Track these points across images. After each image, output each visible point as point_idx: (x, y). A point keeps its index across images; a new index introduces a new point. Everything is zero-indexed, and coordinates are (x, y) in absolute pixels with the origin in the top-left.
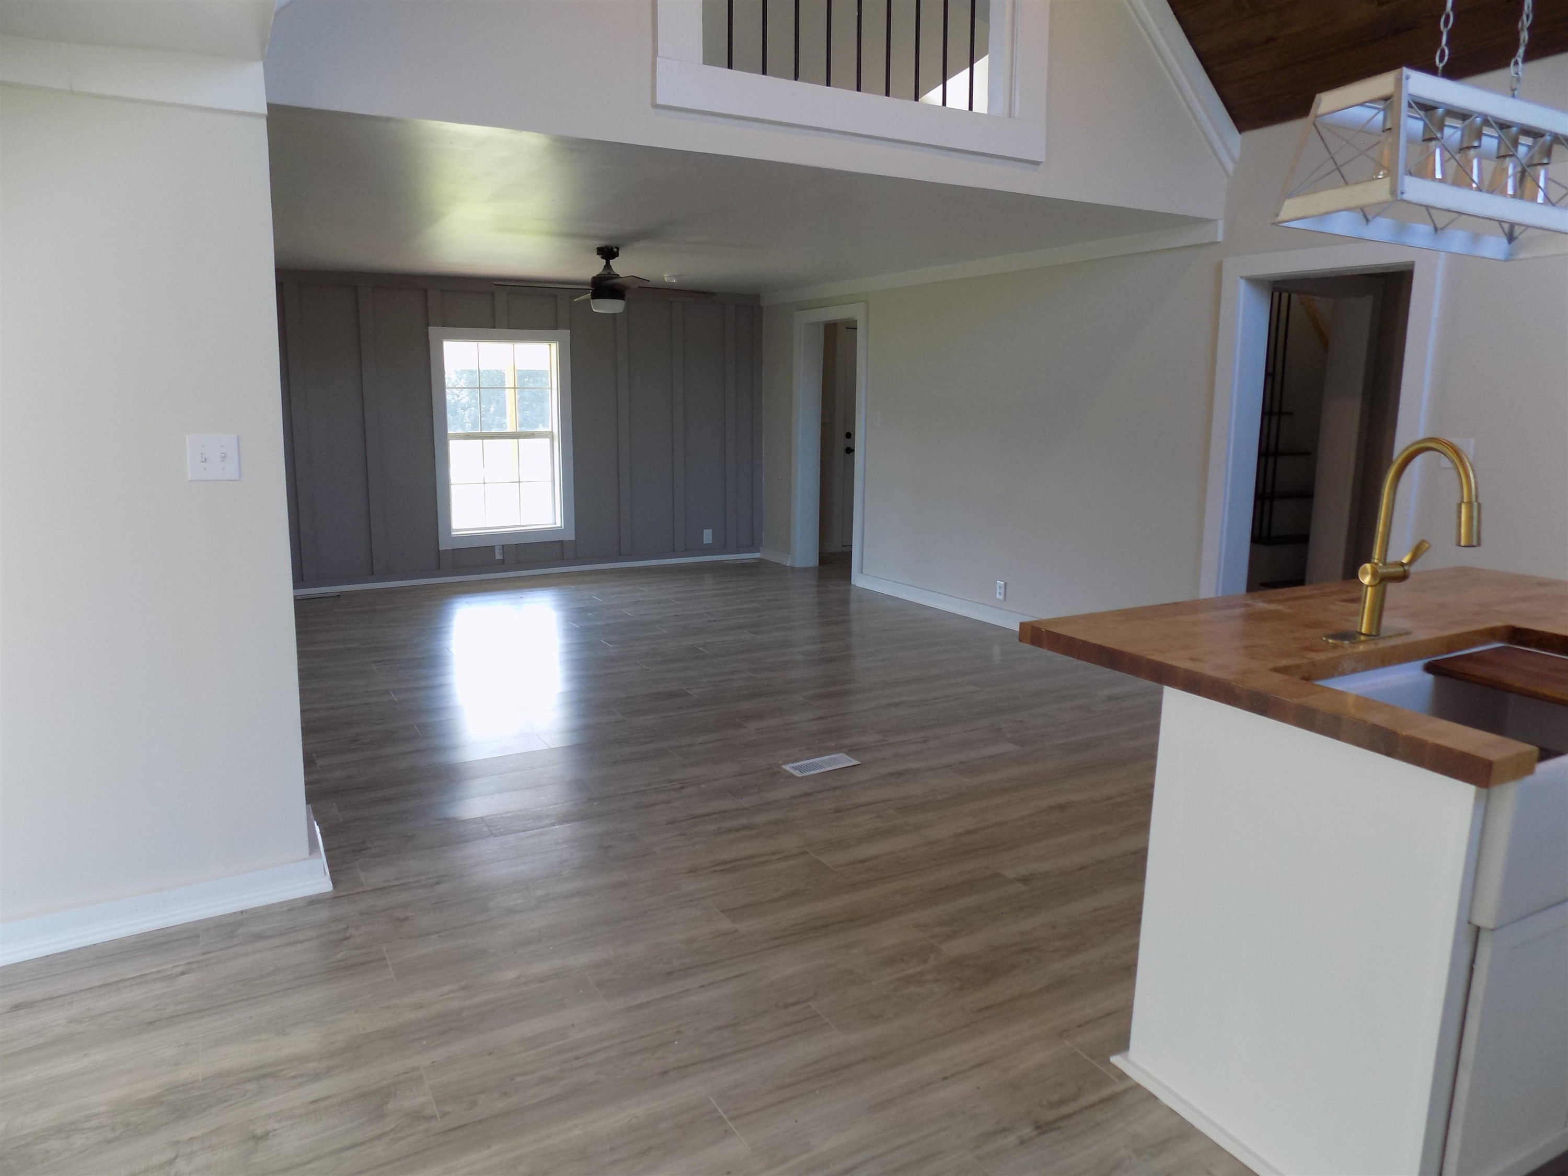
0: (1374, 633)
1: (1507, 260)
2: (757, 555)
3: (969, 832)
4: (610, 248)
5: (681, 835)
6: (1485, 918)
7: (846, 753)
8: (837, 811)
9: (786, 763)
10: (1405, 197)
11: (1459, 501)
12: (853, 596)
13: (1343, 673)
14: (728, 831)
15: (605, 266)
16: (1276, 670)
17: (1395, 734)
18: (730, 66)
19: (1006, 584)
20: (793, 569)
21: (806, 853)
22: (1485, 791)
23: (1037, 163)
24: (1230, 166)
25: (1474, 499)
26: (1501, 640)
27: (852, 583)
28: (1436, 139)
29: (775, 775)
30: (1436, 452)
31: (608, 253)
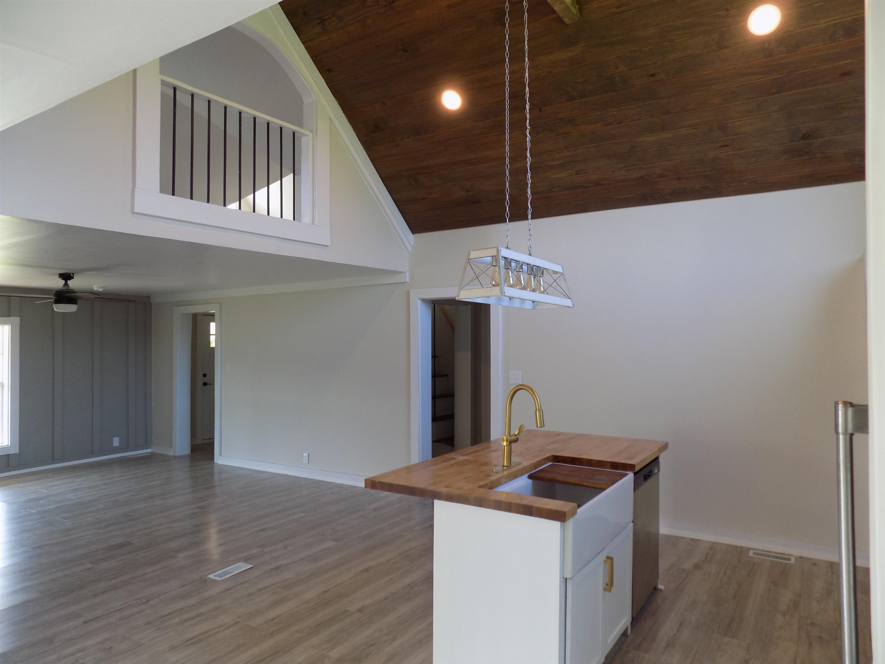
0: (509, 466)
1: (533, 309)
2: (149, 450)
3: (325, 592)
4: (69, 274)
5: (158, 629)
6: (568, 575)
7: (242, 562)
8: (249, 595)
9: (209, 574)
10: (505, 294)
11: (535, 410)
12: (216, 470)
13: (502, 484)
14: (187, 620)
15: (64, 284)
16: (482, 487)
17: (532, 507)
18: (173, 194)
19: (309, 455)
20: (175, 457)
21: (238, 622)
22: (562, 523)
23: (326, 246)
24: (410, 249)
25: (540, 409)
26: (551, 462)
27: (215, 462)
28: (509, 269)
29: (204, 582)
30: (524, 390)
31: (66, 277)
